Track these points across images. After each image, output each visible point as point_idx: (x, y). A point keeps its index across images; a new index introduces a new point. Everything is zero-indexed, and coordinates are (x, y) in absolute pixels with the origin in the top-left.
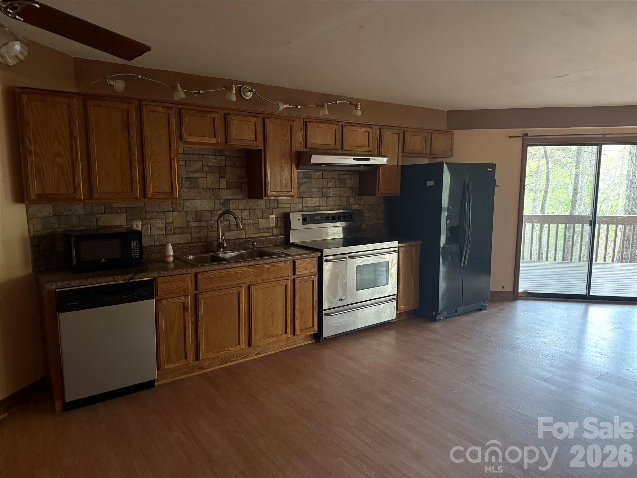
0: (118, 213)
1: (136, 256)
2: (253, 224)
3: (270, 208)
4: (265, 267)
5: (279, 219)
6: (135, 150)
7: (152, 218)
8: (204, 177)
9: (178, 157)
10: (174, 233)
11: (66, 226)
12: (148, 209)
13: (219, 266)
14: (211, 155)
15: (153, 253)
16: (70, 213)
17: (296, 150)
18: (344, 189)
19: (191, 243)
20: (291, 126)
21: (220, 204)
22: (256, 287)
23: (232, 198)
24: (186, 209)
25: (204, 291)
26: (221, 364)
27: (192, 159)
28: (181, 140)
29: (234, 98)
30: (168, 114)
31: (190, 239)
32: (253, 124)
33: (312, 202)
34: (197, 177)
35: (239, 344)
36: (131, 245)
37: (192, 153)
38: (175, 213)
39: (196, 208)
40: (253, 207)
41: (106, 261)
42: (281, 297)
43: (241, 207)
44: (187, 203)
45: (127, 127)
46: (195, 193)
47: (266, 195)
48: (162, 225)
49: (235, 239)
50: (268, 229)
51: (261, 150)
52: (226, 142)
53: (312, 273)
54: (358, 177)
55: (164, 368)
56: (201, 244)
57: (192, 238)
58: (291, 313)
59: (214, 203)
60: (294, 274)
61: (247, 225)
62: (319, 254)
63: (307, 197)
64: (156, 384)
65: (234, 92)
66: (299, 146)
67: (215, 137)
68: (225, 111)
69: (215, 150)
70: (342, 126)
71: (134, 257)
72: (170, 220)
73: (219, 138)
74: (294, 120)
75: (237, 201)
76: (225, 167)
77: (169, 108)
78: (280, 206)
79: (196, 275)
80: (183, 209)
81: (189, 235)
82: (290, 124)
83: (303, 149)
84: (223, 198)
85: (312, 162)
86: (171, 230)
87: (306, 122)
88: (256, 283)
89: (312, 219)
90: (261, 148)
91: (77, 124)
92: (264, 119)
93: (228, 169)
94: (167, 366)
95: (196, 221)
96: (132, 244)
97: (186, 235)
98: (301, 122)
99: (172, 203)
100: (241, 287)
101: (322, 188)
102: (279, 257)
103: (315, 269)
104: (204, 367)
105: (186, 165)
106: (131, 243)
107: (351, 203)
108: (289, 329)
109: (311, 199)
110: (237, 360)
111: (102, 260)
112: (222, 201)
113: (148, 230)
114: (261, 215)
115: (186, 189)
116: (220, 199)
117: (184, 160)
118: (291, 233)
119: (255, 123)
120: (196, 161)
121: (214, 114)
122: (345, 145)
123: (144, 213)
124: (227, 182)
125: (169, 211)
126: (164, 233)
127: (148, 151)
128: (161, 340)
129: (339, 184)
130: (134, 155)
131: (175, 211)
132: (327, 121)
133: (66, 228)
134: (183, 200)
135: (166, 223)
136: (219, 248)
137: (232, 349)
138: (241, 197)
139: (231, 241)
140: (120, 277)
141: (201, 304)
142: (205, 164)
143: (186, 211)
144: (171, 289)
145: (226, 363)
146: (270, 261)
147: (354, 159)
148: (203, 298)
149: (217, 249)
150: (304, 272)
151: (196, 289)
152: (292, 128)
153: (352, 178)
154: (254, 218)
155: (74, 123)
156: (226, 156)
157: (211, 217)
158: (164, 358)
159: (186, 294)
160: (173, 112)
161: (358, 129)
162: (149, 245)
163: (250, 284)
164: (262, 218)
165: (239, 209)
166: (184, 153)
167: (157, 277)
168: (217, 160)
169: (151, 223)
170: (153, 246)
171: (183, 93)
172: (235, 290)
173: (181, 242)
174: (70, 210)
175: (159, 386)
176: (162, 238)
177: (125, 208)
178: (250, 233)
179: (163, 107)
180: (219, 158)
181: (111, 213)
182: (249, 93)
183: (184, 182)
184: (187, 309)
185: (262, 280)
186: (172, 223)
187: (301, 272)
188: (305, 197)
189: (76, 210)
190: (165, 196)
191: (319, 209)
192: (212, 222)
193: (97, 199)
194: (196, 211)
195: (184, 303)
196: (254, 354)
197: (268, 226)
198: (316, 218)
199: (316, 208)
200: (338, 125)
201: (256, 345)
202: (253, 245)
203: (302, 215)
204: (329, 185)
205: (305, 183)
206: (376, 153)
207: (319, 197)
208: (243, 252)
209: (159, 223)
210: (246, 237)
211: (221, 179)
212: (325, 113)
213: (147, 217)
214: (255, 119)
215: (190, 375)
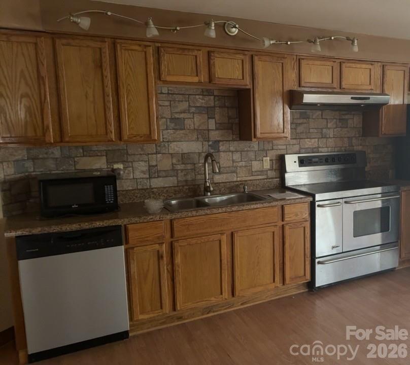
0: (97, 156)
1: (109, 201)
2: (245, 166)
3: (263, 150)
4: (250, 213)
5: (274, 161)
6: (109, 90)
7: (134, 161)
8: (191, 118)
9: (156, 97)
10: (159, 177)
11: (41, 170)
12: (130, 152)
13: (197, 212)
14: (198, 95)
15: (135, 198)
16: (45, 156)
17: (289, 89)
18: (346, 129)
19: (177, 186)
20: (282, 64)
21: (209, 146)
22: (240, 234)
23: (221, 140)
24: (171, 151)
25: (180, 238)
26: (203, 314)
27: (177, 100)
28: (160, 80)
29: (213, 34)
30: (145, 52)
31: (176, 182)
32: (240, 62)
33: (310, 143)
34: (184, 118)
35: (222, 294)
36: (104, 190)
37: (177, 93)
38: (159, 156)
39: (182, 150)
40: (246, 149)
41: (77, 206)
42: (269, 245)
43: (232, 149)
44: (173, 145)
45: (100, 66)
46: (182, 135)
47: (255, 137)
48: (145, 169)
49: (226, 183)
50: (262, 172)
51: (250, 89)
52: (210, 81)
53: (304, 218)
54: (361, 117)
55: (137, 319)
56: (187, 187)
57: (178, 181)
58: (279, 261)
59: (203, 144)
60: (283, 221)
61: (238, 168)
62: (311, 199)
63: (304, 138)
64: (130, 335)
65: (214, 28)
66: (291, 85)
67: (197, 76)
68: (209, 49)
69: (202, 89)
70: (340, 63)
71: (108, 202)
72: (154, 163)
73: (202, 76)
74: (286, 58)
75: (228, 142)
76: (214, 107)
77: (146, 46)
78: (275, 147)
79: (171, 221)
80: (168, 151)
81: (175, 178)
82: (282, 61)
83: (296, 88)
84: (211, 139)
85: (304, 102)
86: (155, 173)
87: (299, 59)
88: (240, 229)
89: (310, 161)
90: (250, 86)
91: (45, 66)
92: (252, 56)
93: (217, 110)
94: (141, 317)
95: (182, 164)
96: (106, 188)
97: (171, 178)
98: (294, 59)
99: (156, 145)
100: (222, 234)
101: (322, 129)
102: (265, 202)
103: (306, 215)
104: (183, 318)
105: (170, 106)
106: (104, 187)
107: (354, 144)
108: (278, 278)
109: (309, 140)
110: (220, 310)
111: (73, 205)
112: (210, 143)
113: (131, 173)
114: (253, 157)
115: (171, 131)
116: (208, 141)
117: (168, 101)
118: (287, 175)
119: (243, 61)
120: (182, 101)
121: (196, 52)
122: (343, 83)
123: (125, 156)
124: (216, 123)
125: (152, 154)
126: (148, 176)
127: (123, 92)
128: (133, 289)
129: (340, 124)
130: (108, 96)
131: (159, 153)
132: (324, 58)
133: (42, 171)
134: (168, 142)
135: (150, 166)
136: (206, 193)
137: (213, 299)
138: (231, 139)
139: (221, 184)
140: (86, 224)
141: (178, 251)
142: (192, 104)
143: (171, 154)
144: (143, 237)
145: (208, 313)
146: (255, 206)
147: (352, 98)
148: (180, 246)
149: (204, 193)
150: (294, 218)
151: (172, 236)
152: (284, 65)
153: (355, 118)
154: (246, 160)
155: (42, 63)
156: (215, 96)
157: (199, 160)
158: (137, 309)
159: (161, 242)
160: (150, 50)
161: (358, 66)
162: (131, 188)
163: (233, 231)
164: (256, 160)
165: (230, 151)
166: (168, 93)
167: (129, 224)
168: (204, 100)
169: (134, 166)
170: (135, 190)
171: (156, 30)
172: (217, 237)
173: (166, 186)
174: (46, 153)
175: (134, 337)
176: (145, 181)
177: (106, 150)
178: (242, 176)
179: (140, 45)
180: (207, 98)
181: (90, 156)
182: (234, 29)
183: (169, 123)
184: (162, 257)
185: (247, 227)
186: (156, 166)
187: (290, 217)
188: (302, 139)
189: (53, 153)
190: (142, 139)
191: (318, 150)
192: (200, 165)
193: (68, 142)
194: (182, 154)
195: (158, 251)
196: (240, 304)
197: (261, 169)
198: (314, 160)
199: (315, 150)
200: (335, 62)
201: (240, 295)
202: (244, 188)
203: (299, 157)
204: (330, 125)
205: (302, 123)
206: (378, 92)
207: (318, 138)
208: (232, 196)
209: (142, 166)
210: (238, 180)
211: (210, 120)
212: (318, 49)
213: (129, 160)
214: (241, 57)
215: (169, 325)
